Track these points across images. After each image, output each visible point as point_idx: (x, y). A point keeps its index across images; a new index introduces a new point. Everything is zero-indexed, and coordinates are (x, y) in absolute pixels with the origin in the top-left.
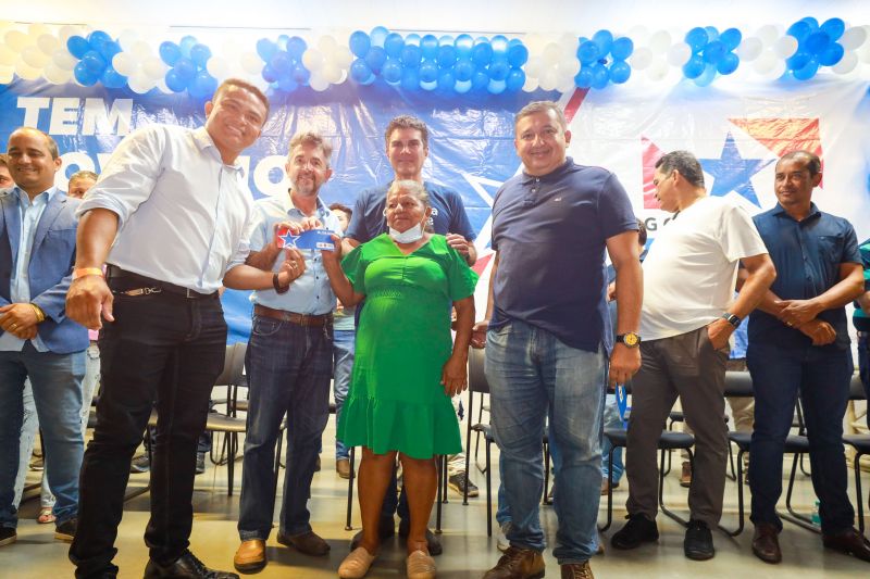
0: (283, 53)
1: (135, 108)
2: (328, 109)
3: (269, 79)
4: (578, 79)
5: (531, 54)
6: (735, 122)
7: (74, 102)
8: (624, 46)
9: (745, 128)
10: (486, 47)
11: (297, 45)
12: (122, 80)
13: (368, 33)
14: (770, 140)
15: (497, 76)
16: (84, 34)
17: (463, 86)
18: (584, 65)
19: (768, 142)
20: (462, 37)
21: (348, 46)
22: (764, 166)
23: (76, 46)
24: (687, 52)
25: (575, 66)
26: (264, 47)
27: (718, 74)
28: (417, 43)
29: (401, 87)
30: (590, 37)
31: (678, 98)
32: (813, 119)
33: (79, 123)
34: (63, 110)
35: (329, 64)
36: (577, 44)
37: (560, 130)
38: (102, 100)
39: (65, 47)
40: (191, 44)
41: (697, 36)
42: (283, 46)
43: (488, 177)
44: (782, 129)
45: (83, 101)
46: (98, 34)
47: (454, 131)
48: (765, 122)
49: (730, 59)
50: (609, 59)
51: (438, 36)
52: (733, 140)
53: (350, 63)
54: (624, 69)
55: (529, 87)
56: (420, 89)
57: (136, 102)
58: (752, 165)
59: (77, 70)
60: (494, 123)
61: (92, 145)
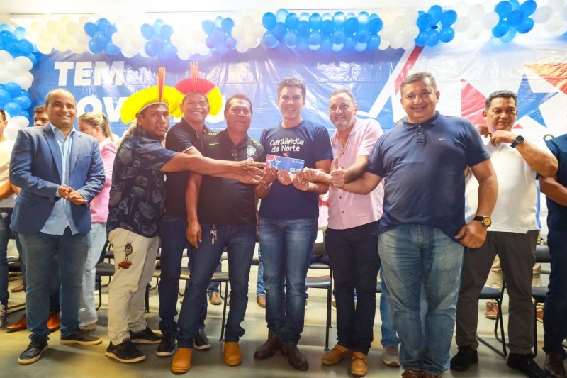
0: (219, 29)
1: (125, 68)
2: (248, 64)
3: (210, 46)
4: (417, 40)
5: (384, 25)
6: (529, 67)
7: (88, 65)
8: (452, 15)
9: (536, 71)
10: (354, 20)
11: (228, 23)
12: (117, 49)
13: (275, 13)
14: (555, 79)
15: (361, 39)
16: (94, 20)
17: (338, 47)
18: (422, 30)
19: (554, 81)
20: (337, 14)
21: (261, 23)
22: (550, 97)
23: (90, 29)
24: (496, 19)
25: (415, 31)
26: (207, 26)
27: (517, 32)
28: (306, 19)
29: (296, 48)
30: (426, 11)
31: (488, 50)
33: (92, 77)
34: (82, 69)
35: (249, 34)
36: (417, 16)
37: (433, 92)
38: (105, 63)
39: (83, 29)
40: (161, 25)
41: (503, 7)
42: (219, 24)
45: (94, 63)
46: (102, 20)
47: (332, 77)
48: (551, 66)
49: (528, 22)
50: (439, 25)
51: (321, 15)
52: (527, 80)
53: (263, 34)
54: (450, 32)
55: (383, 46)
56: (309, 50)
57: (125, 64)
58: (541, 97)
59: (90, 45)
60: (359, 71)
61: (100, 92)
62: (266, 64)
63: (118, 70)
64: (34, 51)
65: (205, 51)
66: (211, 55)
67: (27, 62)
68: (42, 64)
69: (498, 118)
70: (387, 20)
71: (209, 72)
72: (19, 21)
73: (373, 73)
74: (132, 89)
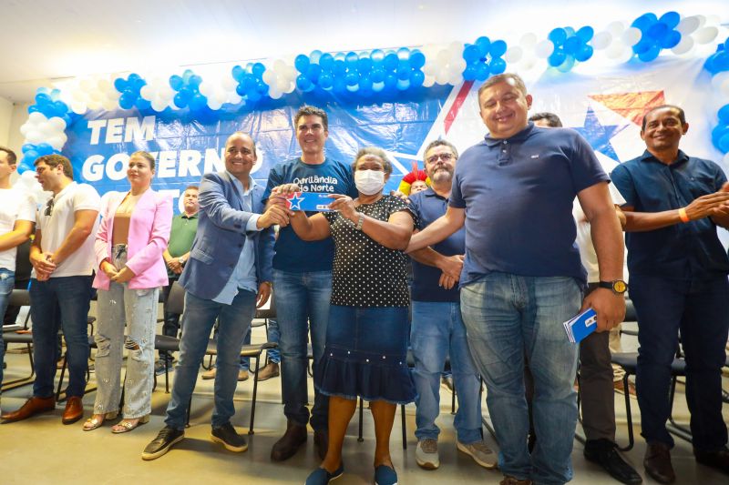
0: (249, 75)
1: (157, 122)
2: (282, 111)
3: (241, 93)
4: (464, 74)
5: (428, 58)
6: (593, 97)
7: (120, 121)
8: (500, 46)
9: (602, 102)
10: (394, 57)
11: (259, 68)
12: (147, 103)
13: (308, 56)
14: (624, 108)
15: (403, 76)
16: (126, 78)
17: (378, 86)
18: (469, 63)
19: (623, 111)
20: (376, 51)
21: (293, 65)
22: (621, 130)
23: (119, 84)
24: (550, 47)
25: (463, 65)
26: (237, 72)
27: (577, 61)
28: (343, 59)
29: (333, 90)
30: (473, 43)
32: (659, 90)
33: (123, 134)
34: (114, 127)
35: (281, 80)
36: (463, 48)
38: (136, 119)
39: (113, 86)
40: (189, 75)
41: (557, 35)
42: (250, 71)
43: (400, 151)
44: (633, 100)
45: (126, 120)
46: (133, 76)
47: (374, 119)
48: (618, 96)
49: (586, 49)
50: (489, 59)
51: (358, 53)
52: (592, 112)
53: (296, 77)
54: (501, 63)
55: (428, 83)
56: (347, 91)
57: (157, 118)
58: (610, 130)
59: (120, 101)
60: (404, 112)
61: (130, 148)
63: (150, 125)
64: (69, 112)
65: (236, 100)
66: (244, 103)
67: (60, 123)
68: (76, 125)
70: (430, 56)
71: (241, 122)
72: (57, 85)
73: (419, 113)
74: (162, 143)
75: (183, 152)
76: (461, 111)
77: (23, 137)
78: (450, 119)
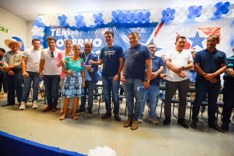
0: (98, 17)
1: (71, 30)
2: (108, 28)
3: (96, 23)
4: (162, 19)
5: (151, 14)
6: (199, 29)
7: (60, 29)
8: (173, 11)
9: (201, 30)
10: (141, 13)
11: (101, 15)
12: (68, 24)
13: (116, 11)
15: (143, 19)
16: (61, 16)
17: (136, 22)
18: (164, 16)
19: (207, 33)
20: (136, 11)
21: (111, 14)
22: (205, 39)
23: (60, 18)
24: (188, 12)
25: (161, 16)
26: (94, 16)
27: (196, 17)
28: (126, 13)
29: (123, 23)
30: (165, 10)
31: (186, 23)
32: (219, 27)
33: (61, 33)
34: (58, 31)
35: (108, 19)
36: (162, 11)
37: (137, 37)
38: (65, 29)
39: (57, 18)
40: (80, 16)
41: (191, 8)
42: (98, 15)
44: (211, 30)
46: (63, 15)
48: (207, 28)
49: (199, 13)
50: (170, 15)
51: (131, 11)
52: (198, 33)
53: (112, 18)
54: (173, 17)
55: (151, 22)
56: (127, 23)
58: (202, 39)
59: (60, 23)
60: (143, 30)
61: (63, 38)
62: (113, 28)
63: (69, 31)
64: (45, 26)
65: (94, 24)
66: (96, 25)
67: (42, 29)
68: (47, 30)
69: (180, 45)
70: (152, 13)
71: (95, 31)
72: (41, 17)
73: (147, 31)
74: (72, 37)
75: (78, 40)
76: (160, 31)
77: (32, 33)
78: (156, 33)
